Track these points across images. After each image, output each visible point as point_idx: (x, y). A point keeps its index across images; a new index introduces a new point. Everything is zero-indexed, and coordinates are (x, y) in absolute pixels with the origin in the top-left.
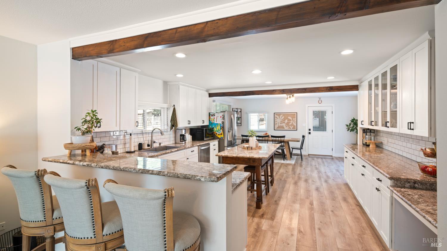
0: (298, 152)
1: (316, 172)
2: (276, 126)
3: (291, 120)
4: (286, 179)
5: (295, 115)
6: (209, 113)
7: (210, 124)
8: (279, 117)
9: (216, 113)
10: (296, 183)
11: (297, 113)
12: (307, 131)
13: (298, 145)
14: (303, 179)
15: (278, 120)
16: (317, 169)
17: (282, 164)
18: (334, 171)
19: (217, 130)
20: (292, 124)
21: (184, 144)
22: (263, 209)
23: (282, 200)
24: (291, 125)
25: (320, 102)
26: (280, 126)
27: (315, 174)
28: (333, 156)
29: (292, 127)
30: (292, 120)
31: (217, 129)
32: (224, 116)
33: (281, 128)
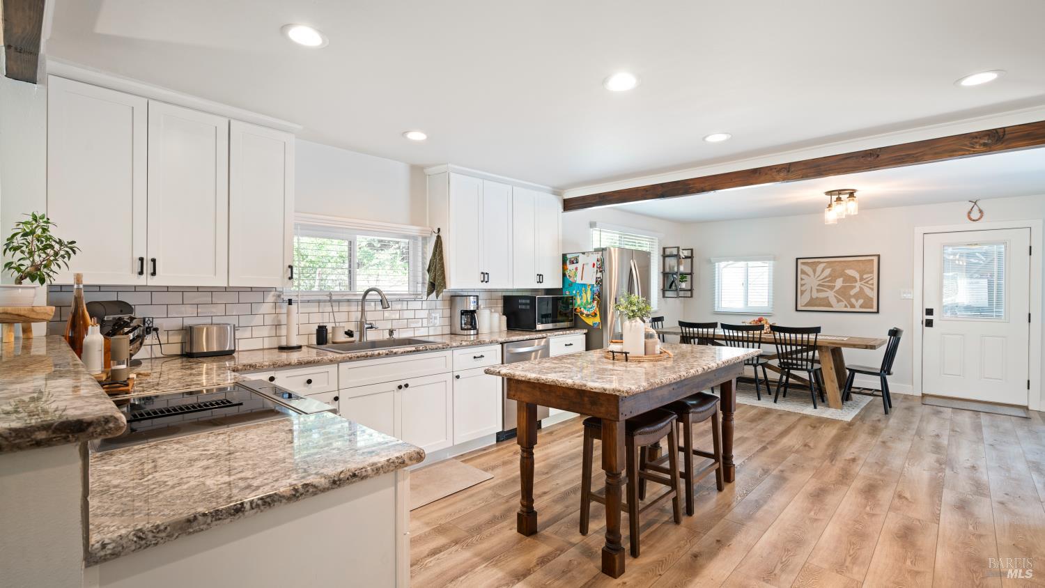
0: (875, 382)
1: (930, 459)
2: (803, 300)
3: (858, 279)
4: (786, 474)
5: (872, 264)
6: (564, 256)
7: (567, 286)
8: (814, 271)
9: (581, 255)
10: (819, 495)
11: (879, 256)
12: (919, 316)
13: (875, 359)
14: (858, 484)
15: (811, 282)
16: (937, 448)
17: (805, 417)
18: (1020, 467)
19: (584, 303)
20: (861, 293)
21: (472, 338)
22: (625, 580)
23: (723, 554)
24: (857, 297)
25: (975, 215)
26: (817, 298)
27: (921, 472)
28: (1030, 408)
29: (861, 301)
30: (862, 279)
31: (584, 301)
32: (603, 263)
33: (820, 305)
